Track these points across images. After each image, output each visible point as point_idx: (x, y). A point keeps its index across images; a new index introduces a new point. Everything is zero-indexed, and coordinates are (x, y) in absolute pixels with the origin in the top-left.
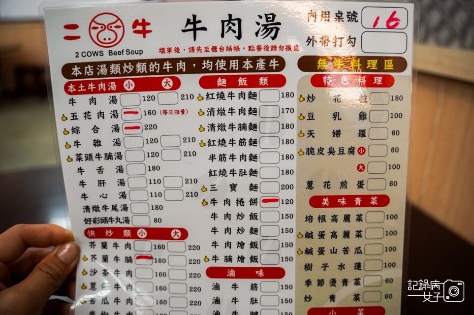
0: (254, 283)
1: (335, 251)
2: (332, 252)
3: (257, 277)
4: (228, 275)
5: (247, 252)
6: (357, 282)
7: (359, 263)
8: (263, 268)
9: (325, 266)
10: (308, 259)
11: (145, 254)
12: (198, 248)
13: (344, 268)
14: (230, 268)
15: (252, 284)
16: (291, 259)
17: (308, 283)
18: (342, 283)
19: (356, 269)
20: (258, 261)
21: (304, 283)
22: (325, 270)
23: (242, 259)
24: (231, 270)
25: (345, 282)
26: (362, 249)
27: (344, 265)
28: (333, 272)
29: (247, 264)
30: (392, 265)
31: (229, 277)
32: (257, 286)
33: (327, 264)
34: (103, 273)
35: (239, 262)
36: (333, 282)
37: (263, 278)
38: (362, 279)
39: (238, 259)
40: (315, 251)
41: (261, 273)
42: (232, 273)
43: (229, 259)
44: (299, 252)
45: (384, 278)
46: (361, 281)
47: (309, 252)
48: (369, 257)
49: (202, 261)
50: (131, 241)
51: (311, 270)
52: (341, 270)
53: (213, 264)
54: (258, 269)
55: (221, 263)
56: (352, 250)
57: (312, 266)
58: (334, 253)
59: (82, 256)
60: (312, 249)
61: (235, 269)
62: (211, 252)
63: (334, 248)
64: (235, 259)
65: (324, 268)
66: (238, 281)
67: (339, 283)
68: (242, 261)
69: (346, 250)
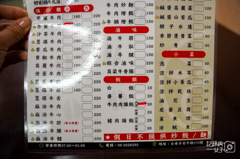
0: (131, 36)
1: (177, 18)
2: (175, 18)
3: (133, 32)
4: (116, 32)
5: (127, 17)
6: (190, 36)
7: (190, 25)
8: (136, 27)
9: (172, 26)
10: (162, 22)
11: (69, 21)
12: (99, 16)
13: (182, 28)
14: (117, 27)
15: (130, 36)
16: (152, 21)
17: (162, 36)
18: (181, 37)
19: (189, 28)
20: (133, 22)
21: (160, 36)
22: (171, 28)
23: (124, 21)
24: (118, 29)
25: (183, 36)
26: (192, 17)
27: (182, 26)
28: (176, 30)
29: (127, 24)
30: (209, 27)
31: (117, 33)
32: (133, 37)
33: (172, 25)
34: (44, 34)
35: (123, 23)
36: (176, 36)
37: (136, 32)
38: (192, 34)
39: (122, 21)
40: (166, 17)
41: (135, 30)
42: (118, 30)
43: (117, 22)
44: (157, 17)
45: (205, 35)
46: (192, 36)
47: (162, 17)
48: (196, 22)
49: (101, 24)
50: (60, 14)
51: (163, 28)
52: (180, 29)
53: (107, 25)
54: (133, 27)
55: (112, 25)
56: (186, 17)
57: (164, 26)
58: (176, 18)
59: (33, 25)
60: (164, 16)
61: (120, 27)
62: (106, 18)
63: (176, 15)
64: (120, 22)
65: (171, 27)
66: (122, 35)
67: (180, 36)
68: (124, 23)
69: (183, 17)
